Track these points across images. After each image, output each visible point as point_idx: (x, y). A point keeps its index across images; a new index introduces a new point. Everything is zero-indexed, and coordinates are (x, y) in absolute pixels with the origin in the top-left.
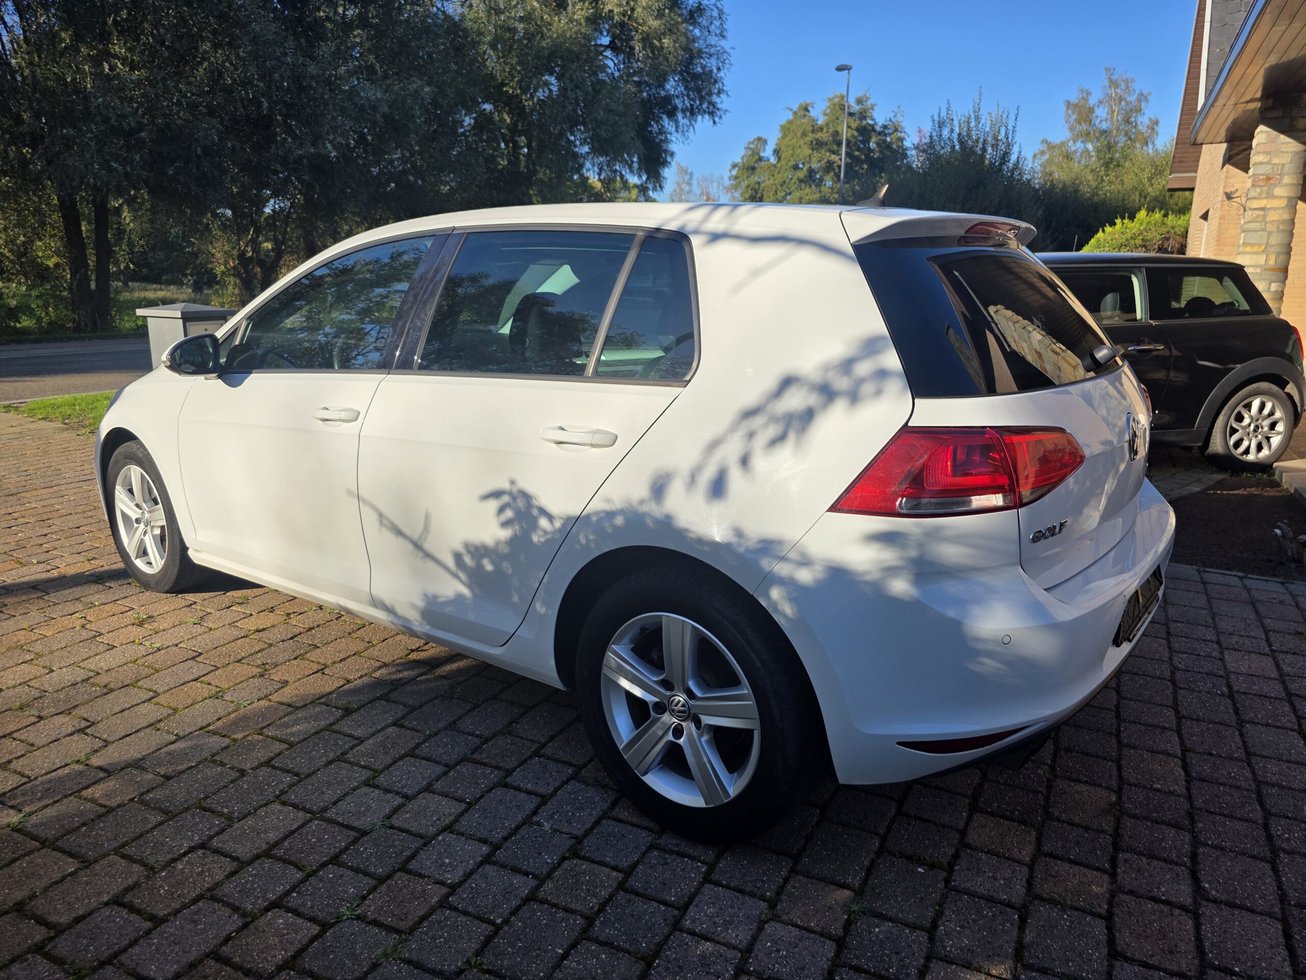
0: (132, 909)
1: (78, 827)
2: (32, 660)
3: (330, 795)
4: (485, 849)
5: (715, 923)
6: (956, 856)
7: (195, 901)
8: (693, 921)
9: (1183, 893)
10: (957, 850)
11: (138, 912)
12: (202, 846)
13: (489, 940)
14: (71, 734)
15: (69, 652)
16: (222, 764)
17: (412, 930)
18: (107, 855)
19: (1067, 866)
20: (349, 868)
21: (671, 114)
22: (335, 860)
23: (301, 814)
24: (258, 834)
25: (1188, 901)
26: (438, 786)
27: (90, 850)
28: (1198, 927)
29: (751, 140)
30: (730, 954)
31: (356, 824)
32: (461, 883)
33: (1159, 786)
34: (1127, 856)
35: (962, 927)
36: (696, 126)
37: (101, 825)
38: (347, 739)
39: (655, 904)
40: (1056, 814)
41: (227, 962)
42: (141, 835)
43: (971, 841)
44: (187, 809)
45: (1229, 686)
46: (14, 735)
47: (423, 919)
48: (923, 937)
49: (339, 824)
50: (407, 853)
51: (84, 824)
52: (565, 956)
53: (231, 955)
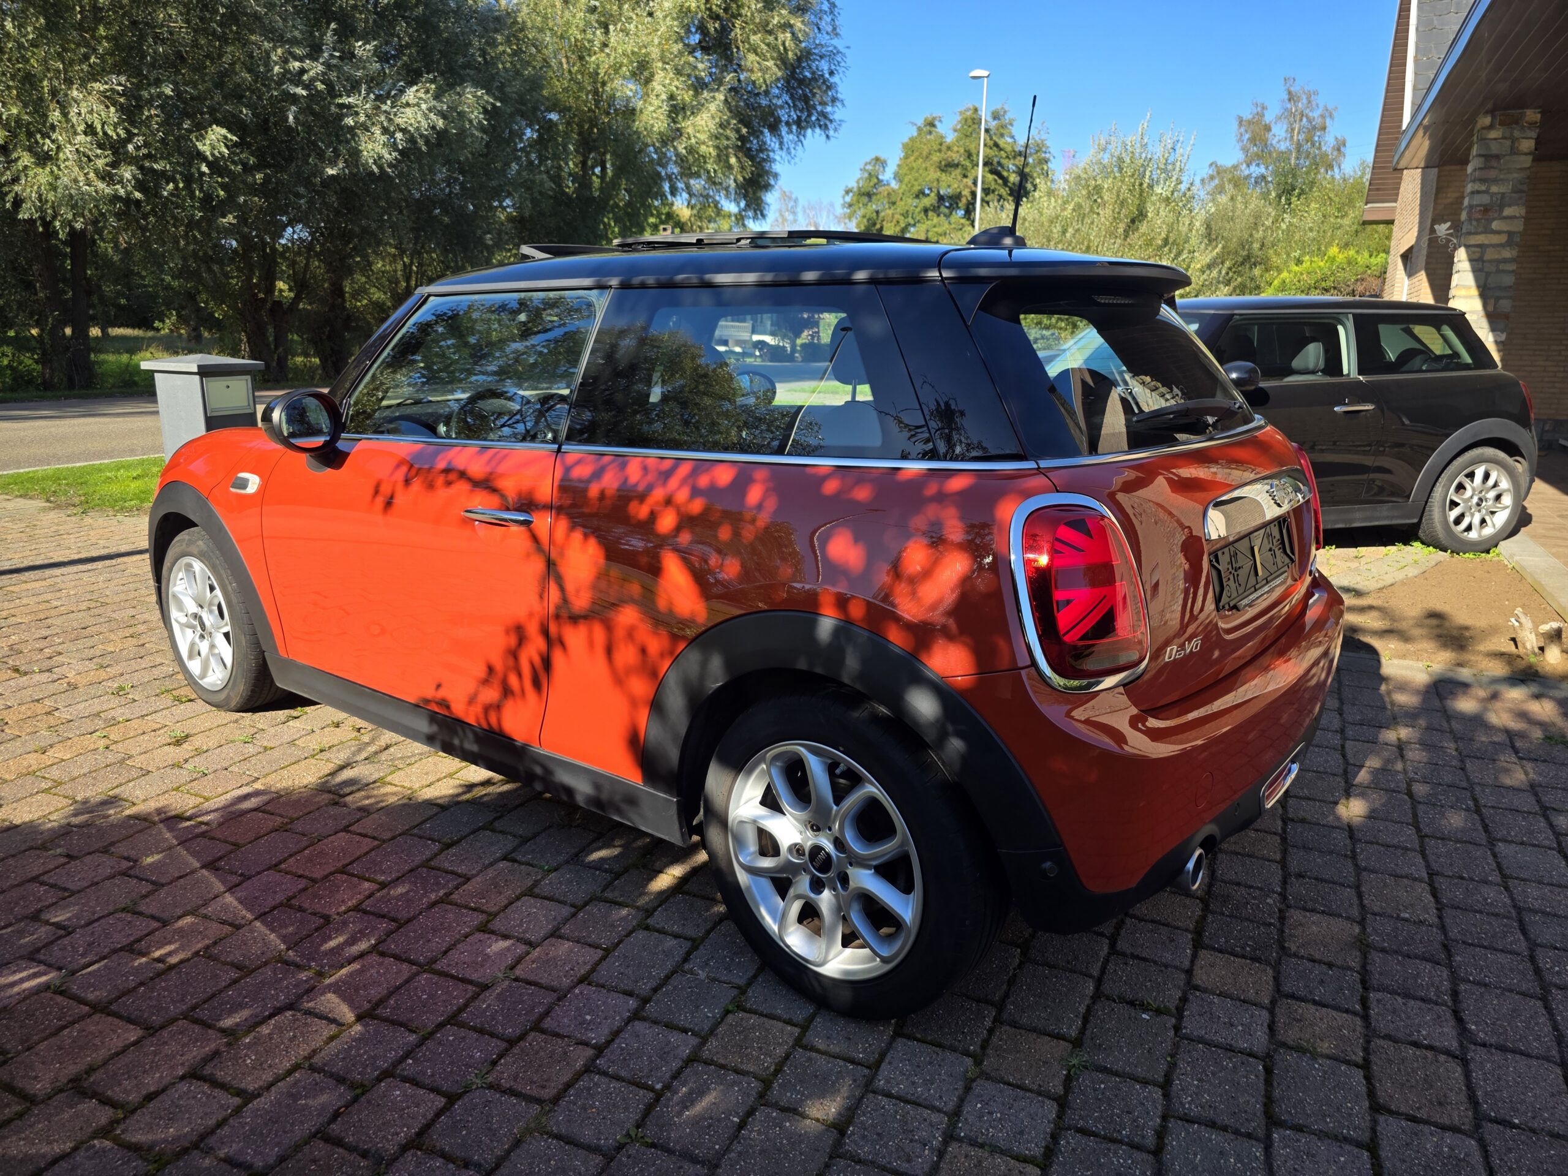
0: (214, 1083)
1: (135, 988)
2: (50, 788)
3: (438, 943)
4: (632, 1003)
5: (913, 1083)
6: (1184, 1000)
7: (290, 1072)
8: (888, 1081)
9: (1447, 1036)
10: (1185, 993)
11: (223, 1086)
12: (291, 1006)
13: (649, 1109)
14: (113, 877)
15: (94, 778)
16: (301, 909)
17: (556, 1100)
18: (173, 1021)
19: (1312, 1008)
20: (471, 1028)
21: (774, 128)
22: (453, 1019)
23: (405, 966)
24: (357, 990)
25: (1454, 1045)
26: (565, 930)
27: (154, 1014)
28: (1467, 1075)
29: (868, 160)
30: (935, 1117)
31: (474, 977)
32: (609, 1043)
33: (1407, 915)
34: (1379, 995)
35: (1200, 1080)
36: (805, 142)
37: (163, 984)
38: (450, 876)
39: (841, 1063)
40: (1294, 948)
41: (338, 1142)
42: (213, 996)
43: (1199, 982)
44: (266, 964)
45: (1475, 800)
46: (41, 878)
47: (568, 1086)
48: (1157, 1094)
49: (452, 977)
50: (540, 1010)
51: (142, 984)
52: (742, 1126)
53: (343, 1134)
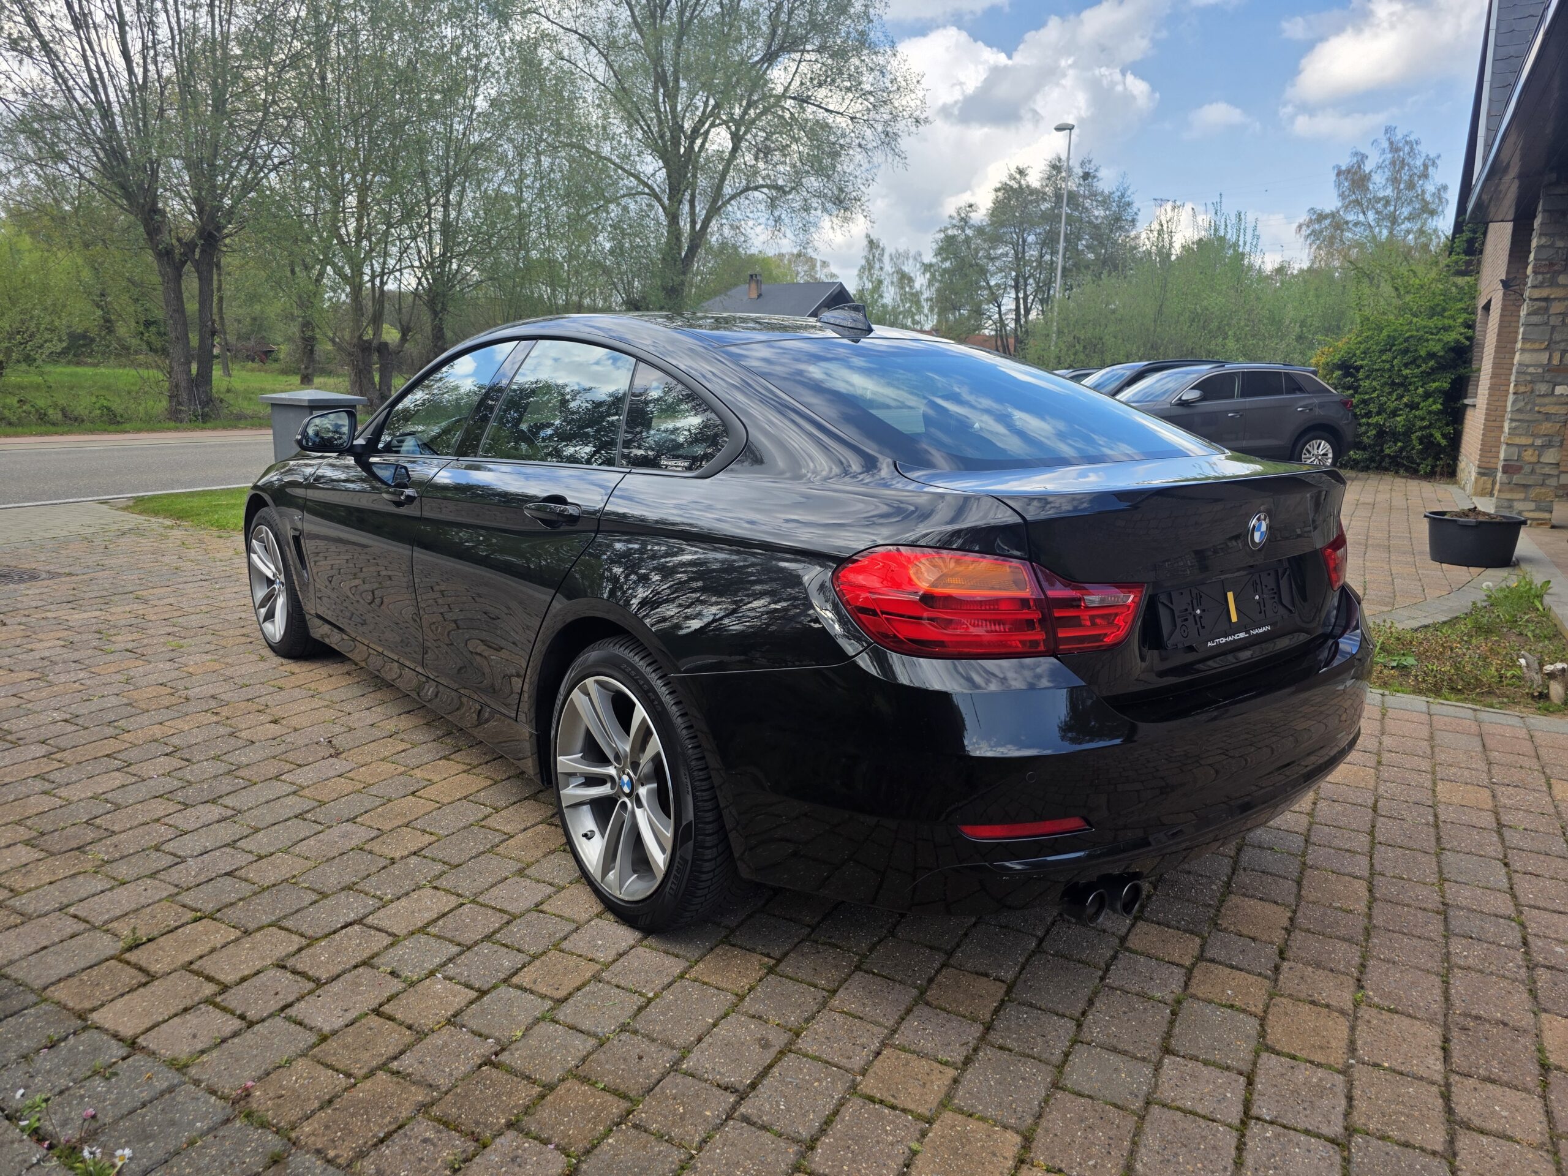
0: (295, 972)
1: (236, 902)
2: (171, 752)
5: (864, 1004)
6: (1115, 957)
8: (842, 1002)
9: (1345, 998)
10: (1116, 952)
11: (302, 974)
12: (359, 921)
14: (220, 821)
15: (208, 746)
16: (372, 853)
17: (565, 999)
18: (265, 927)
19: (1228, 971)
20: (503, 945)
23: (453, 898)
24: (413, 914)
25: (1349, 1006)
27: (249, 922)
28: (1353, 1028)
32: (614, 962)
33: (1338, 905)
34: (1292, 964)
35: (1112, 1017)
37: (258, 901)
38: (496, 834)
39: (805, 986)
40: (1225, 925)
41: (390, 1018)
42: (297, 911)
43: (1131, 945)
44: (340, 890)
46: (163, 820)
47: (577, 989)
49: (491, 907)
50: (560, 935)
52: (715, 1025)
53: (394, 1012)
